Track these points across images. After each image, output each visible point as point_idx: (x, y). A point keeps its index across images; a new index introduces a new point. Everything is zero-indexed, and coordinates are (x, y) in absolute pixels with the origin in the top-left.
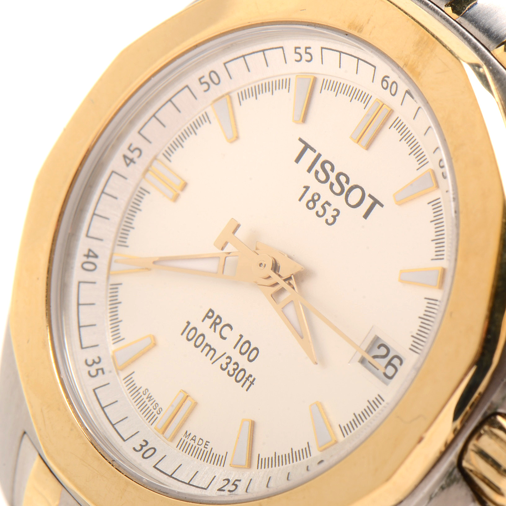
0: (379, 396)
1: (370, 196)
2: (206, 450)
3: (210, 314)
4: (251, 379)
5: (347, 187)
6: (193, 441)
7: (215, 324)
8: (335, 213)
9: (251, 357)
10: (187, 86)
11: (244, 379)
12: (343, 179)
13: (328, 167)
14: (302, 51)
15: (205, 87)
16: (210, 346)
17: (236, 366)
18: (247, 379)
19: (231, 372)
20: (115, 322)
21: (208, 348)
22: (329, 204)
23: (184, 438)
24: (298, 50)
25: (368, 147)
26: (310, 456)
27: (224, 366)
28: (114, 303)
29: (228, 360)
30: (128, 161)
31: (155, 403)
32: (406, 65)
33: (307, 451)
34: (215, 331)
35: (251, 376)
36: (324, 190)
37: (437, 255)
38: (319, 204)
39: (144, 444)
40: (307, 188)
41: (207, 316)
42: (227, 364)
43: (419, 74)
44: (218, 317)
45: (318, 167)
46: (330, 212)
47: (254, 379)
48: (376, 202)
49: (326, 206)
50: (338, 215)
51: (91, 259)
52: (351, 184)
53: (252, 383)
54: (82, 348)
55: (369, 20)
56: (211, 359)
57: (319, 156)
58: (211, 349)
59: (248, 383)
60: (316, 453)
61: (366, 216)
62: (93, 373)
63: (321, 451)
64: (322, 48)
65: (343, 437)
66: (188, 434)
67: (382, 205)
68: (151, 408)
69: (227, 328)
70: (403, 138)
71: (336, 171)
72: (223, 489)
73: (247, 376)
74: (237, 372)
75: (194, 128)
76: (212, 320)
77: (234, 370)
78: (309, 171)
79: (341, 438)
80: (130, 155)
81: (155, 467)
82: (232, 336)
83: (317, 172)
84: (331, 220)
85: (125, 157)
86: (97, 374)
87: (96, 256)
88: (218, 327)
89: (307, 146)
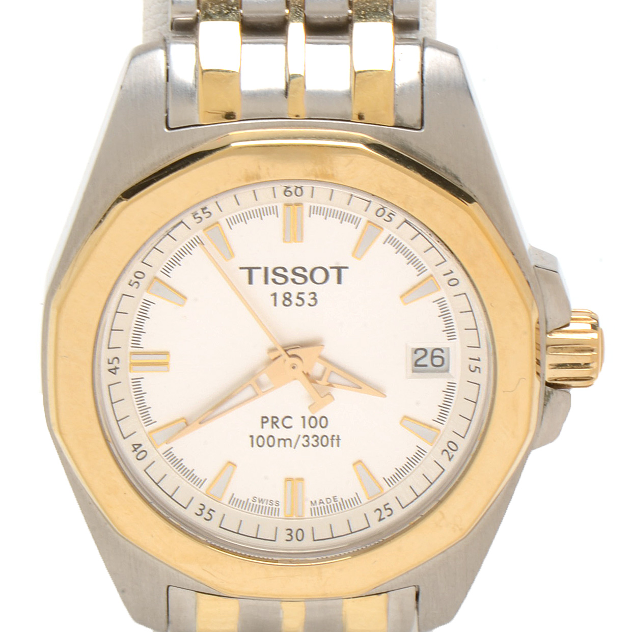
1: (332, 268)
2: (338, 502)
3: (265, 420)
4: (335, 438)
5: (307, 274)
6: (322, 504)
7: (274, 423)
8: (312, 296)
9: (324, 425)
10: (122, 295)
11: (330, 441)
12: (299, 271)
13: (280, 271)
14: (200, 214)
15: (136, 285)
16: (283, 439)
17: (315, 438)
18: (332, 439)
19: (315, 444)
20: (189, 473)
21: (282, 442)
22: (302, 293)
23: (312, 507)
24: (196, 216)
25: (301, 239)
26: (426, 452)
27: (306, 444)
28: (177, 463)
29: (306, 438)
30: (113, 371)
31: (268, 501)
33: (421, 451)
34: (278, 427)
35: (333, 436)
36: (290, 287)
38: (294, 298)
39: (290, 532)
40: (275, 295)
41: (263, 422)
42: (307, 441)
44: (273, 417)
45: (271, 276)
46: (308, 299)
47: (338, 436)
48: (339, 269)
49: (300, 296)
50: (315, 295)
51: (139, 450)
52: (309, 269)
53: (338, 439)
54: (186, 508)
56: (291, 446)
57: (266, 269)
58: (285, 440)
59: (335, 442)
60: (428, 448)
61: (339, 282)
62: (208, 517)
63: (431, 444)
64: (217, 202)
65: (442, 425)
66: (314, 502)
67: (346, 268)
68: (268, 505)
69: (287, 419)
70: (326, 216)
72: (382, 518)
73: (330, 438)
74: (319, 441)
75: (143, 316)
76: (270, 423)
77: (316, 441)
78: (266, 282)
79: (441, 427)
80: (112, 366)
81: (315, 540)
82: (296, 422)
83: (274, 280)
84: (312, 302)
85: (109, 370)
86: (210, 514)
87: (140, 445)
88: (279, 424)
89: (250, 270)
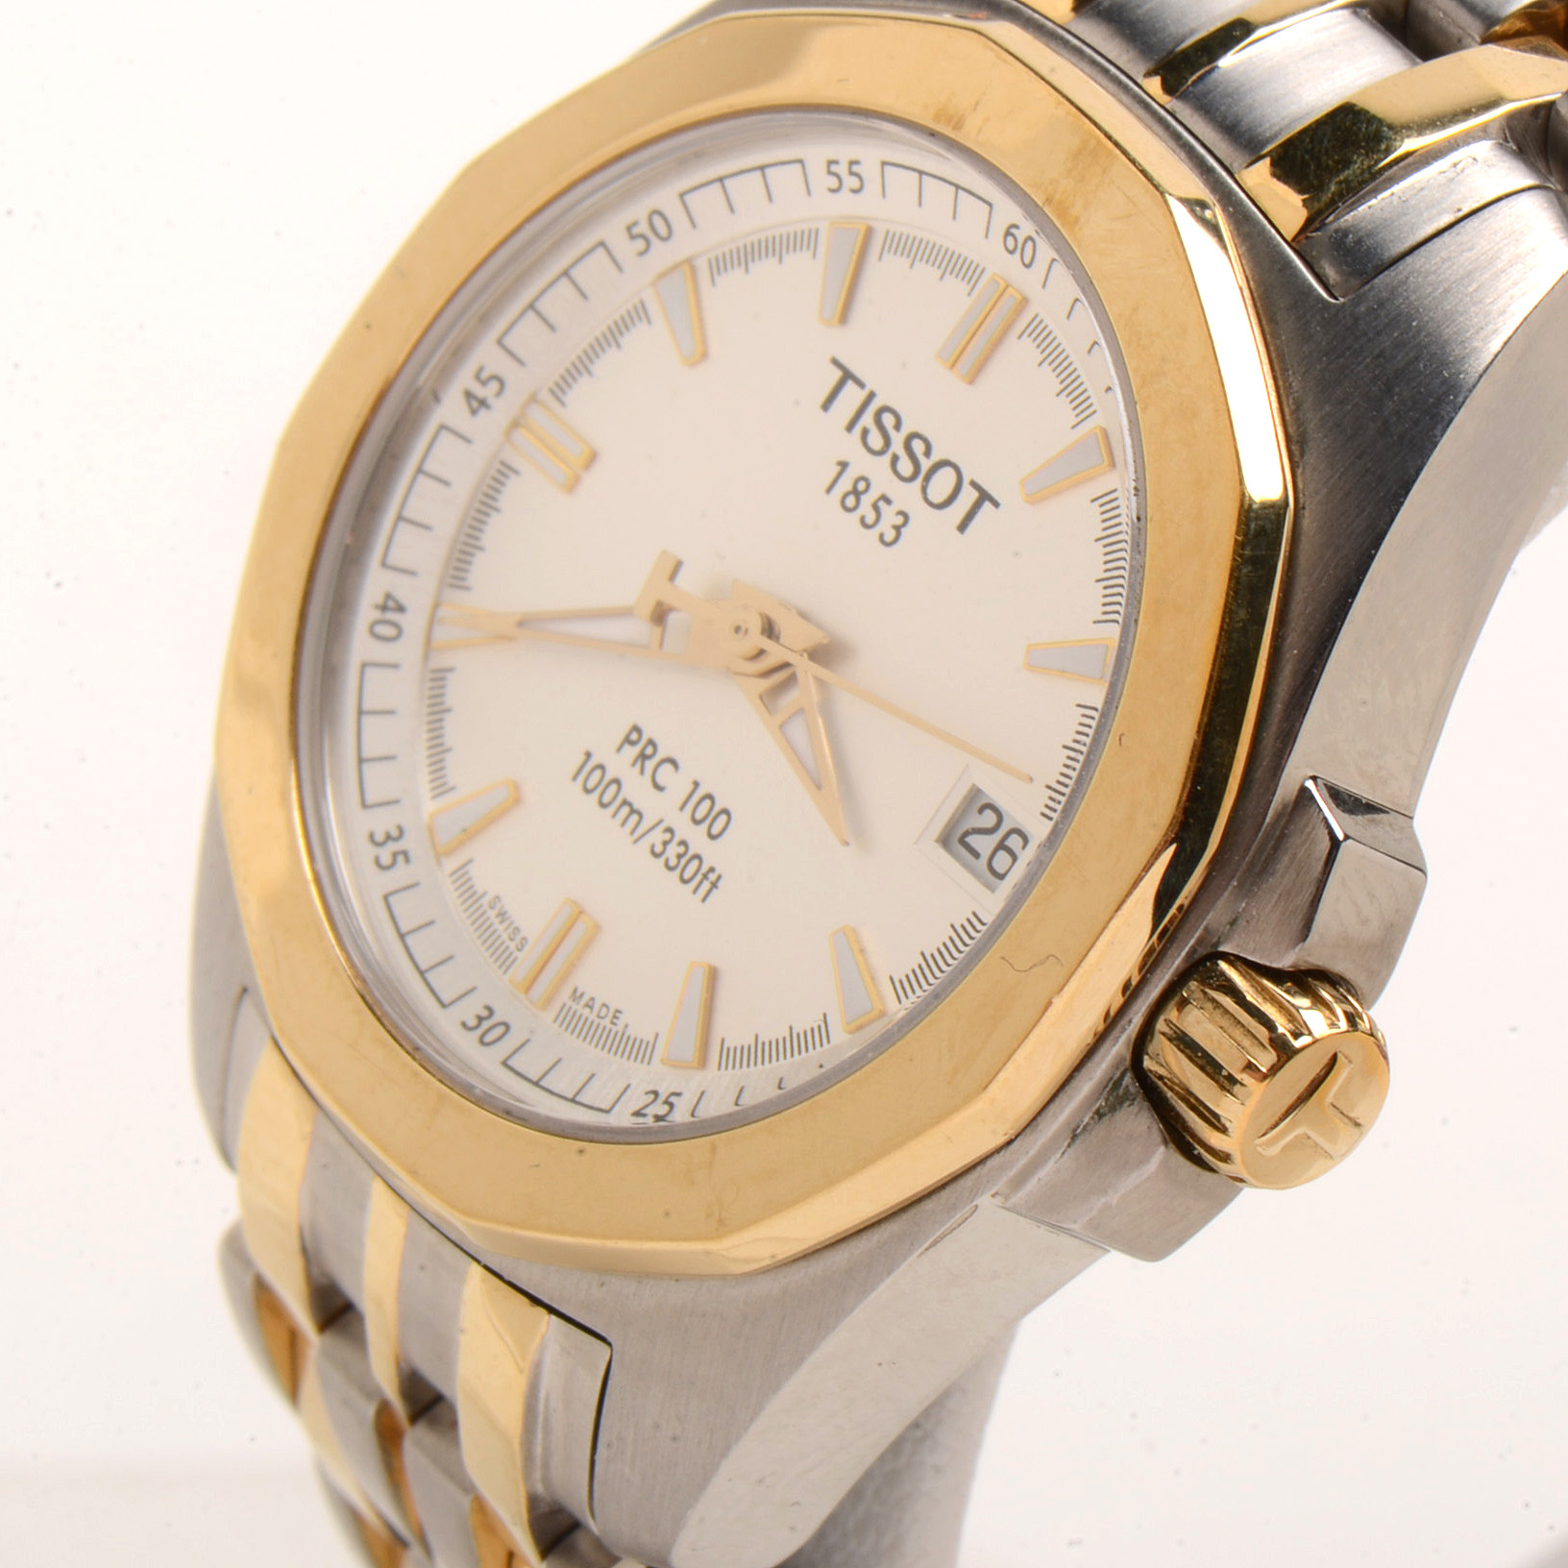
0: (975, 914)
1: (974, 484)
2: (614, 1029)
3: (634, 736)
4: (712, 877)
5: (926, 465)
6: (587, 1010)
7: (643, 757)
8: (900, 520)
9: (715, 831)
10: (602, 244)
11: (699, 877)
12: (918, 446)
13: (888, 420)
14: (842, 169)
15: (640, 244)
16: (630, 804)
17: (682, 849)
18: (705, 876)
19: (673, 862)
20: (438, 751)
21: (626, 810)
22: (888, 501)
23: (569, 1003)
24: (834, 168)
25: (973, 377)
26: (829, 1042)
27: (658, 849)
28: (437, 711)
29: (668, 836)
30: (477, 404)
31: (512, 927)
32: (1049, 201)
33: (822, 1031)
34: (642, 772)
35: (712, 870)
36: (878, 470)
37: (1105, 613)
38: (867, 500)
39: (485, 1013)
40: (844, 465)
41: (628, 741)
42: (666, 843)
43: (1077, 220)
44: (651, 742)
45: (867, 420)
46: (889, 517)
47: (719, 877)
48: (984, 496)
49: (881, 504)
50: (905, 523)
51: (391, 616)
52: (936, 457)
53: (714, 885)
54: (364, 805)
55: (977, 103)
56: (633, 832)
57: (871, 396)
58: (633, 811)
59: (706, 885)
60: (839, 1034)
61: (963, 527)
62: (386, 860)
63: (851, 1033)
64: (884, 163)
65: (897, 1002)
66: (578, 993)
67: (996, 504)
68: (505, 937)
69: (668, 767)
70: (1044, 360)
71: (906, 430)
72: (643, 1112)
73: (704, 869)
74: (683, 861)
75: (614, 335)
76: (636, 750)
77: (680, 856)
78: (850, 428)
79: (892, 1005)
80: (479, 391)
81: (505, 1064)
82: (677, 784)
83: (865, 432)
84: (890, 535)
85: (469, 395)
86: (394, 862)
87: (401, 609)
88: (650, 765)
89: (847, 376)
